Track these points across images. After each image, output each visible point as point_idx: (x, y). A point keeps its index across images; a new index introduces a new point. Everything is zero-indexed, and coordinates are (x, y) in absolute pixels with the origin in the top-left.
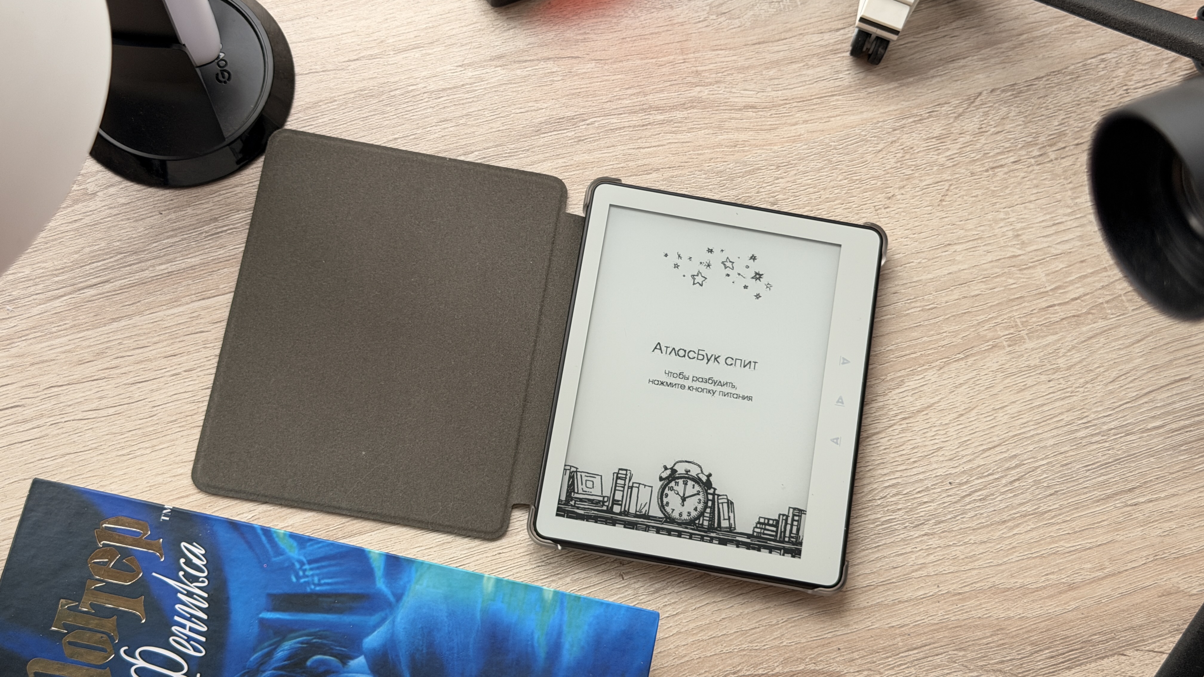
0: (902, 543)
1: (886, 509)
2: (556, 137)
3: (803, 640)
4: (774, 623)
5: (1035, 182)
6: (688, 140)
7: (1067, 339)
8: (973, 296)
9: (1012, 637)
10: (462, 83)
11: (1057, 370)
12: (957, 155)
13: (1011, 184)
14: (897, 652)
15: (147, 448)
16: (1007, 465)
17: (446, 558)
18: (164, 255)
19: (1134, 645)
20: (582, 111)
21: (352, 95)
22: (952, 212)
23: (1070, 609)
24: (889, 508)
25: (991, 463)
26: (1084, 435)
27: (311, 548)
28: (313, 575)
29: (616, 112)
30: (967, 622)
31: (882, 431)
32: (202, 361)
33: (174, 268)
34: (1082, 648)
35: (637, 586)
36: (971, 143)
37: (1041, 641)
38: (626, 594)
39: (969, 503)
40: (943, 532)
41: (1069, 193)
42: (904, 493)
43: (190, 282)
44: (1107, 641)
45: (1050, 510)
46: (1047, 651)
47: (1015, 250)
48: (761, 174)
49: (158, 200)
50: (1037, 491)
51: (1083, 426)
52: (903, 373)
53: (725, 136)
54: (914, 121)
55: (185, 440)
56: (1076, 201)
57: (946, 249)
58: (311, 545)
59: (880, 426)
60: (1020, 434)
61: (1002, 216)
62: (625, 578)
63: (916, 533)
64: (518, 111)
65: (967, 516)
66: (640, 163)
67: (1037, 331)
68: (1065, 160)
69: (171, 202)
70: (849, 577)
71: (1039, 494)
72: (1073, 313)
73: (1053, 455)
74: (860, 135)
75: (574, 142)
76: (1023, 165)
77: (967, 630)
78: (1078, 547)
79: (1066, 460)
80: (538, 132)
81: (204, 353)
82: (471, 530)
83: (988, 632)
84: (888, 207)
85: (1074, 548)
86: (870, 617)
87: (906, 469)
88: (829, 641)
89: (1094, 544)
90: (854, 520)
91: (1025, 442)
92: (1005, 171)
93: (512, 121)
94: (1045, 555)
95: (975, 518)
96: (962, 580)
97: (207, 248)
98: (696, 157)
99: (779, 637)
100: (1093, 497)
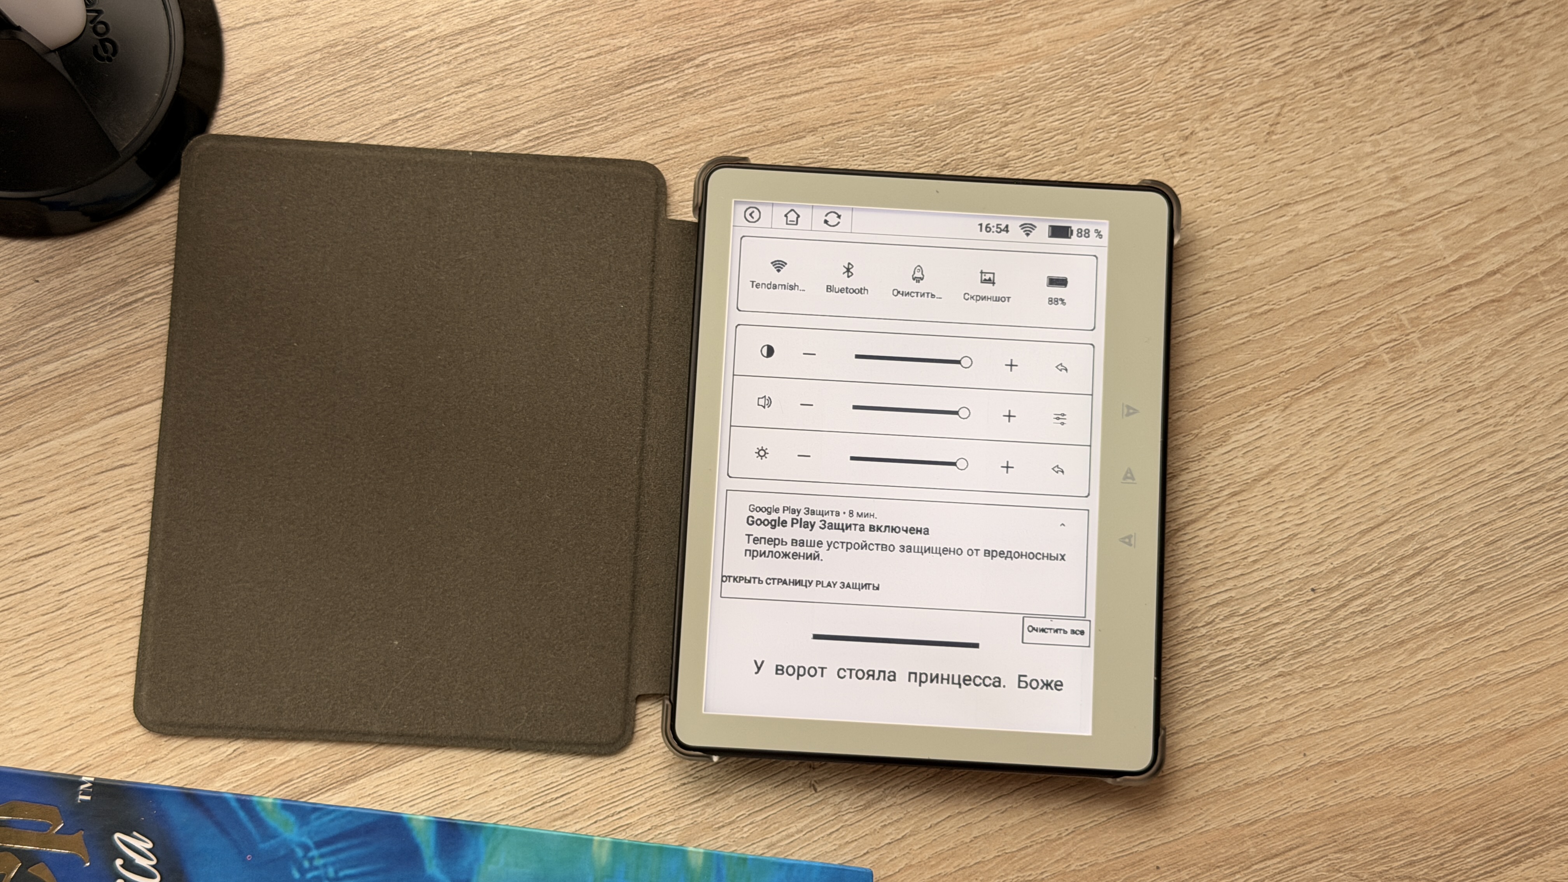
0: (1243, 693)
1: (1215, 641)
2: (649, 92)
3: (1102, 859)
4: (1053, 837)
5: (1417, 86)
6: (858, 75)
7: (1484, 340)
8: (1331, 285)
9: (1425, 823)
10: (490, 18)
11: (1472, 391)
12: (1290, 56)
13: (1379, 94)
14: (1248, 863)
15: (59, 659)
16: (1400, 553)
17: (539, 785)
18: (50, 349)
20: (685, 44)
21: (318, 56)
22: (1289, 150)
23: (1512, 769)
24: (1220, 638)
25: (1375, 552)
26: (1519, 493)
27: (318, 823)
28: (325, 866)
29: (740, 40)
30: (1353, 806)
31: (1200, 517)
32: (128, 512)
33: (67, 368)
34: (1533, 829)
35: (838, 800)
36: (1312, 32)
37: (1470, 824)
38: (822, 814)
39: (1345, 619)
40: (1307, 669)
41: (1474, 99)
42: (1242, 612)
43: (96, 388)
45: (1472, 617)
46: (1481, 840)
47: (1392, 203)
48: (979, 120)
49: (29, 260)
50: (1451, 590)
51: (1516, 477)
52: (1227, 421)
53: (917, 64)
55: (116, 641)
56: (1486, 111)
57: (1282, 212)
58: (319, 818)
59: (1196, 510)
60: (1419, 500)
61: (1368, 148)
62: (819, 789)
63: (1263, 675)
64: (584, 55)
65: (1342, 640)
66: (785, 121)
67: (1434, 332)
68: (1461, 46)
69: (51, 261)
70: (1167, 753)
71: (1452, 594)
72: (1492, 295)
73: (1471, 529)
74: (1132, 38)
75: (678, 97)
76: (1397, 61)
77: (1353, 819)
78: (1519, 672)
79: (1492, 536)
80: (619, 86)
81: (129, 499)
82: (577, 744)
83: (1387, 819)
84: (1186, 153)
85: (1514, 674)
86: (1201, 814)
87: (1242, 575)
88: (1141, 857)
89: (1544, 664)
90: (1167, 663)
91: (1427, 512)
92: (1370, 74)
93: (577, 72)
94: (1467, 690)
95: (1355, 641)
96: (1340, 741)
97: (116, 330)
98: (875, 101)
99: (1063, 858)
100: (1539, 589)
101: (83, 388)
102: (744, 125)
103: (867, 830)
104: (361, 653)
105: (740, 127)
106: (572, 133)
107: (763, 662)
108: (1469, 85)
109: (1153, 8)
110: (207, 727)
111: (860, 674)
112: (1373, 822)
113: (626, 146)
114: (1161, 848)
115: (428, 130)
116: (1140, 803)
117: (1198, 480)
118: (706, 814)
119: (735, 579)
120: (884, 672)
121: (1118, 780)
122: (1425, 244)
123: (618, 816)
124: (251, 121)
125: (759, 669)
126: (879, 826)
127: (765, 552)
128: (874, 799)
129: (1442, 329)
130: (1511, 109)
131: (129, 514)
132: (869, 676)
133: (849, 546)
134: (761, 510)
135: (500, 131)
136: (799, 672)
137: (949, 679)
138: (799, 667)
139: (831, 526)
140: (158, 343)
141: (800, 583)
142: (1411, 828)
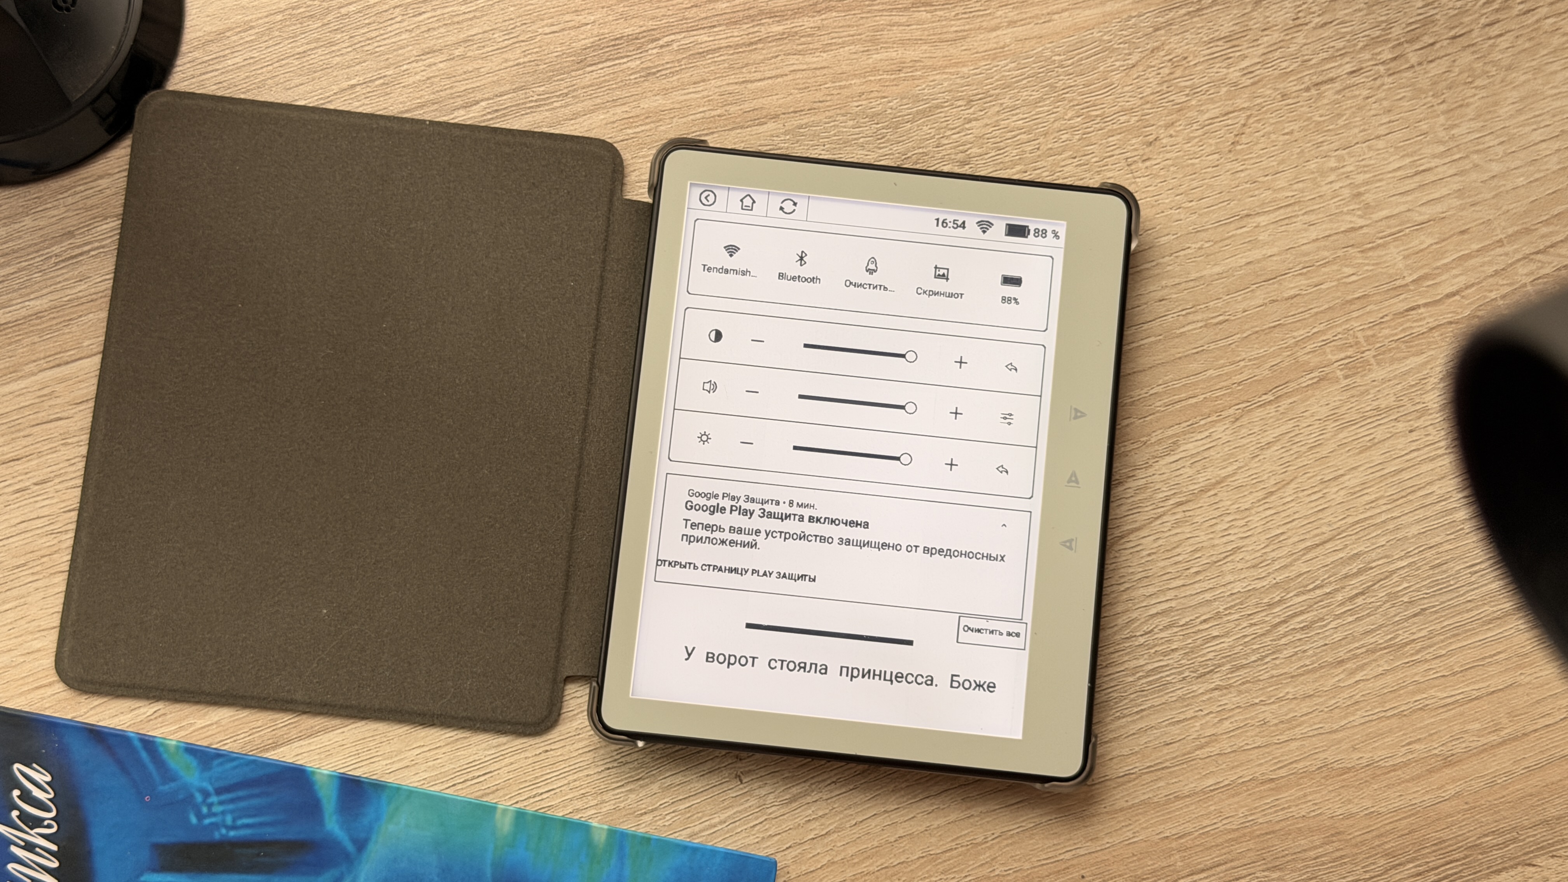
0: (1178, 704)
1: (1153, 651)
2: (611, 70)
3: (1027, 866)
4: (980, 840)
5: (1385, 103)
6: (824, 64)
7: (1439, 361)
8: (1288, 299)
9: (1356, 846)
12: (1259, 66)
13: (1346, 109)
16: (1344, 571)
17: (462, 762)
19: (1547, 849)
20: (650, 24)
21: (279, 17)
22: (1253, 161)
23: (1446, 795)
24: (1157, 648)
25: (1319, 569)
28: (224, 813)
29: (706, 23)
30: (1284, 824)
31: (1145, 525)
32: (61, 465)
34: (1466, 857)
35: (763, 792)
36: (1282, 44)
37: (1401, 849)
38: (747, 805)
39: (1285, 635)
40: (1244, 683)
41: (1442, 119)
42: (1181, 623)
43: (36, 339)
44: (1505, 844)
45: (1415, 640)
46: (1411, 865)
47: (1354, 219)
48: (942, 115)
50: (1393, 611)
52: (1176, 429)
53: (883, 55)
54: (1189, 13)
55: (42, 595)
56: (1453, 132)
57: (1243, 223)
59: (1141, 518)
60: (1366, 519)
61: (1333, 163)
62: (745, 780)
63: (1200, 687)
64: (547, 30)
65: (1281, 656)
66: (746, 106)
67: (1390, 350)
68: (1431, 65)
70: (1097, 761)
71: (1395, 616)
72: (1449, 317)
73: (1416, 551)
74: (1100, 40)
75: (641, 77)
76: (1367, 77)
77: (1284, 838)
78: (1458, 697)
79: (1438, 558)
80: (582, 63)
81: (62, 453)
82: (502, 722)
83: (1317, 839)
84: (1148, 159)
85: (1453, 699)
86: (1130, 824)
87: (1184, 585)
88: (1067, 865)
89: (1484, 691)
90: (1103, 670)
91: (1373, 532)
92: (1338, 88)
93: (540, 47)
94: (1405, 713)
95: (1294, 658)
96: (1274, 758)
97: (60, 282)
98: (839, 91)
99: (987, 863)
100: (1482, 615)
101: (23, 339)
102: (705, 109)
103: (790, 824)
104: (288, 620)
105: (701, 110)
106: (532, 107)
107: (694, 648)
108: (1438, 104)
109: (1122, 12)
110: (128, 687)
111: (791, 666)
112: (1303, 842)
113: (585, 123)
114: (1087, 858)
115: (386, 97)
116: (1069, 810)
117: (1145, 487)
118: (629, 800)
119: (670, 564)
120: (816, 665)
121: (1047, 785)
122: (1385, 262)
123: (540, 798)
124: (208, 79)
125: (689, 655)
126: (803, 821)
127: (702, 538)
128: (800, 793)
129: (1398, 348)
130: (1478, 131)
131: (62, 468)
132: (801, 668)
133: (787, 536)
134: (700, 495)
135: (459, 102)
136: (729, 661)
137: (881, 675)
138: (730, 656)
139: (771, 515)
140: (101, 297)
141: (736, 570)
142: (1342, 849)
